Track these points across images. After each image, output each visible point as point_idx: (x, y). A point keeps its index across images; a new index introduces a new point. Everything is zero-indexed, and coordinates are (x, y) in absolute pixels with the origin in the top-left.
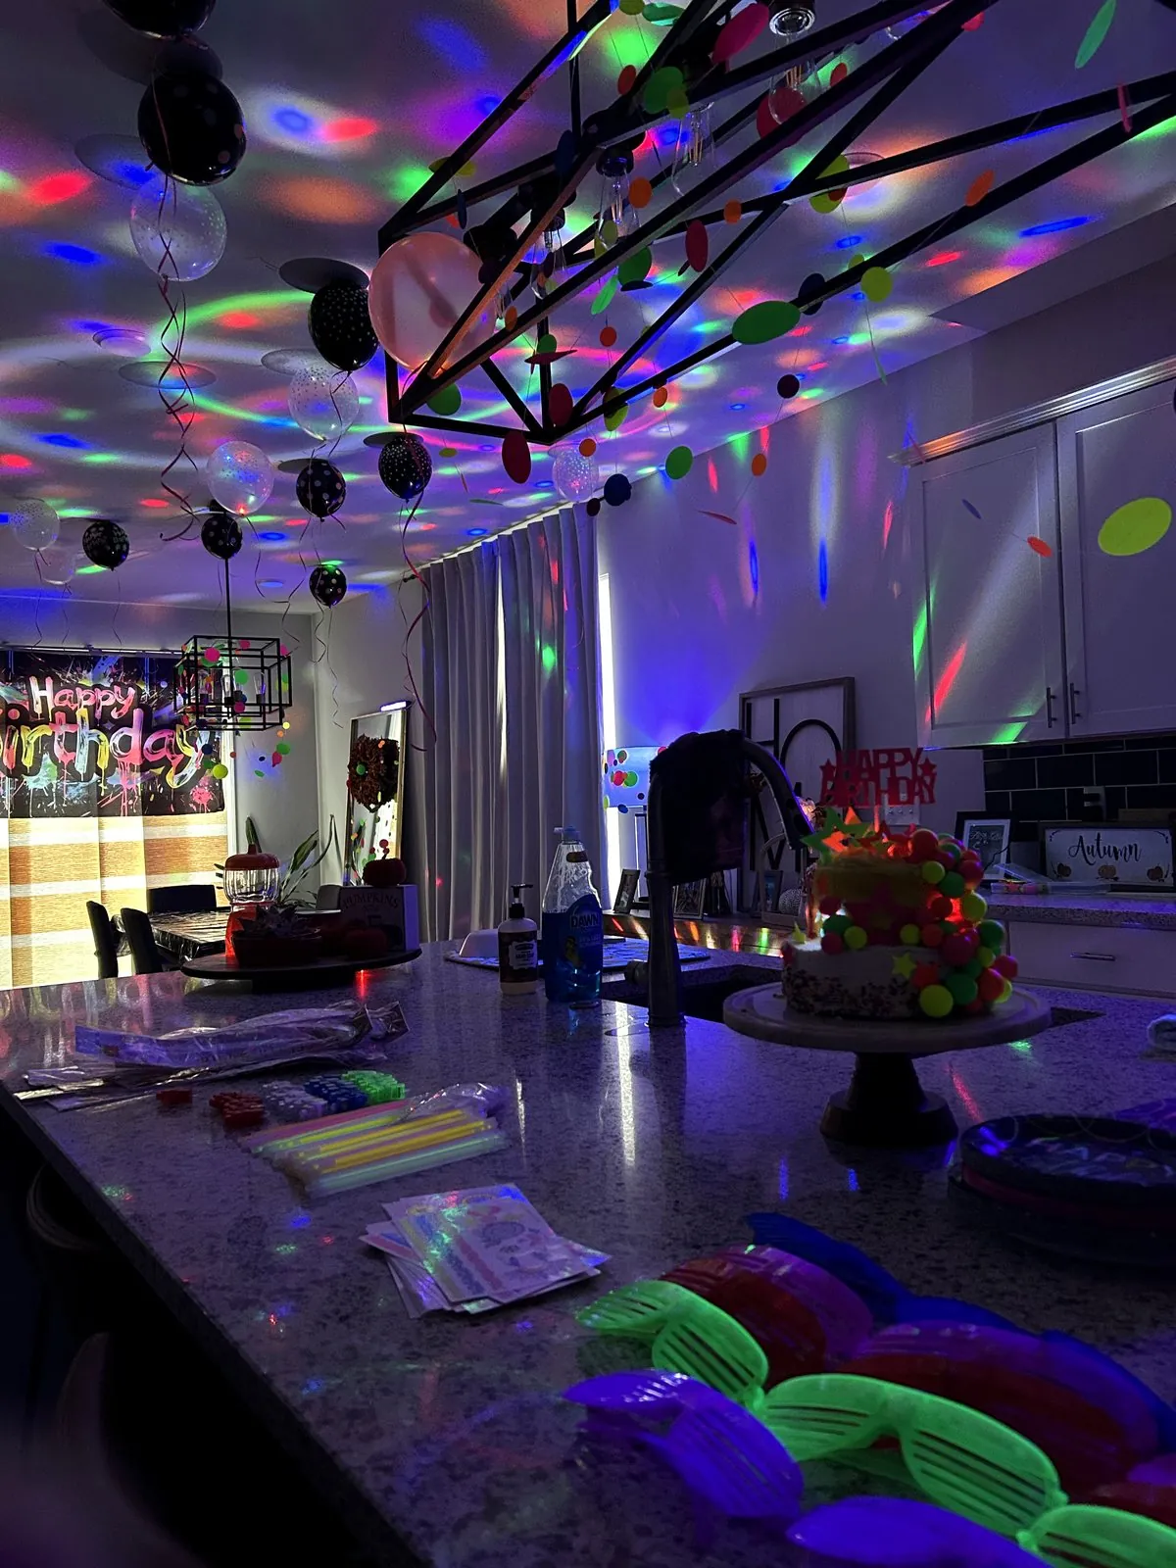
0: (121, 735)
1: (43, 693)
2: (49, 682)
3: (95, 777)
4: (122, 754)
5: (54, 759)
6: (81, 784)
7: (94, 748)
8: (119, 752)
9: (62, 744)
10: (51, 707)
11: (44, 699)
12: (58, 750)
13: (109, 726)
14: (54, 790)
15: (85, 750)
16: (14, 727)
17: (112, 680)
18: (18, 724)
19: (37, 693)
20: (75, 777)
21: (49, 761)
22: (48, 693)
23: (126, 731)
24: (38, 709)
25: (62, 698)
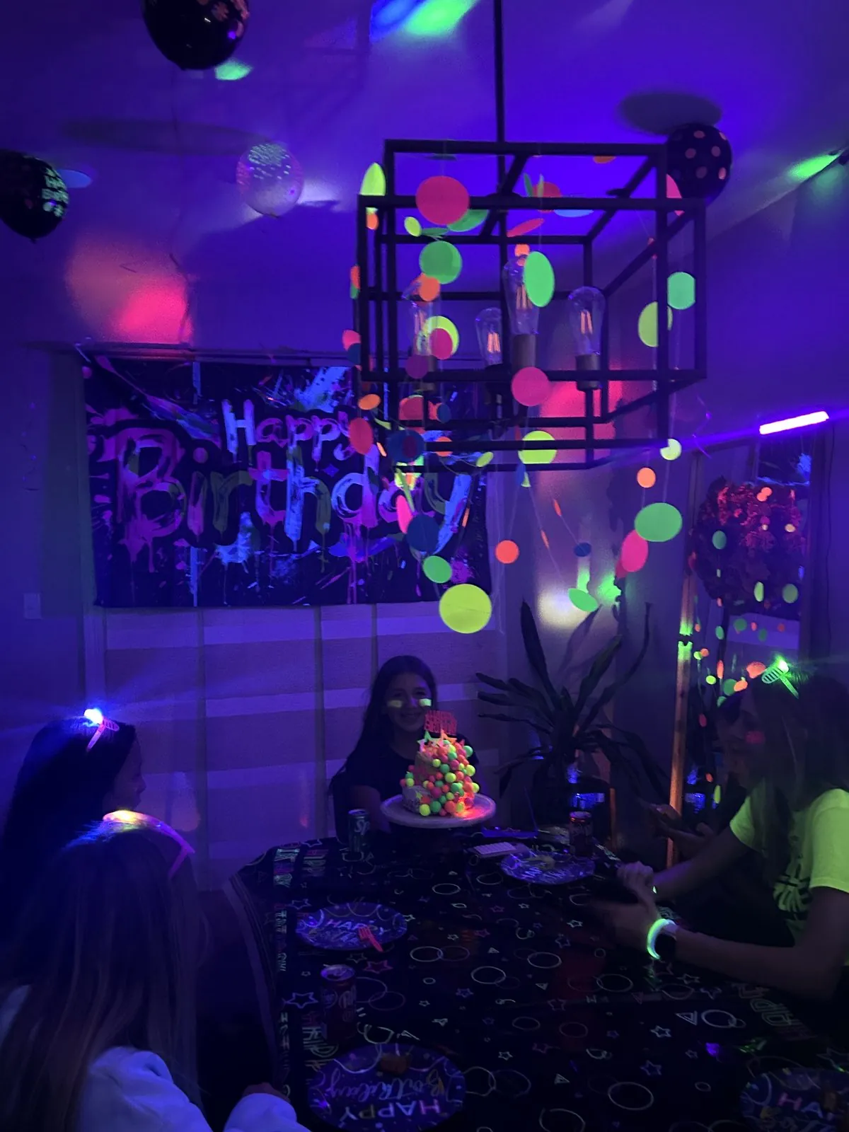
0: (348, 485)
1: (240, 424)
2: (249, 409)
3: (313, 545)
4: (350, 511)
5: (255, 518)
6: (294, 557)
7: (310, 505)
8: (347, 509)
9: (267, 498)
10: (251, 442)
11: (241, 432)
12: (261, 507)
13: (330, 472)
14: (256, 565)
15: (297, 507)
16: (201, 475)
17: (335, 403)
18: (207, 468)
19: (232, 424)
20: (285, 545)
21: (249, 523)
22: (247, 424)
23: (355, 478)
24: (233, 447)
25: (267, 431)
